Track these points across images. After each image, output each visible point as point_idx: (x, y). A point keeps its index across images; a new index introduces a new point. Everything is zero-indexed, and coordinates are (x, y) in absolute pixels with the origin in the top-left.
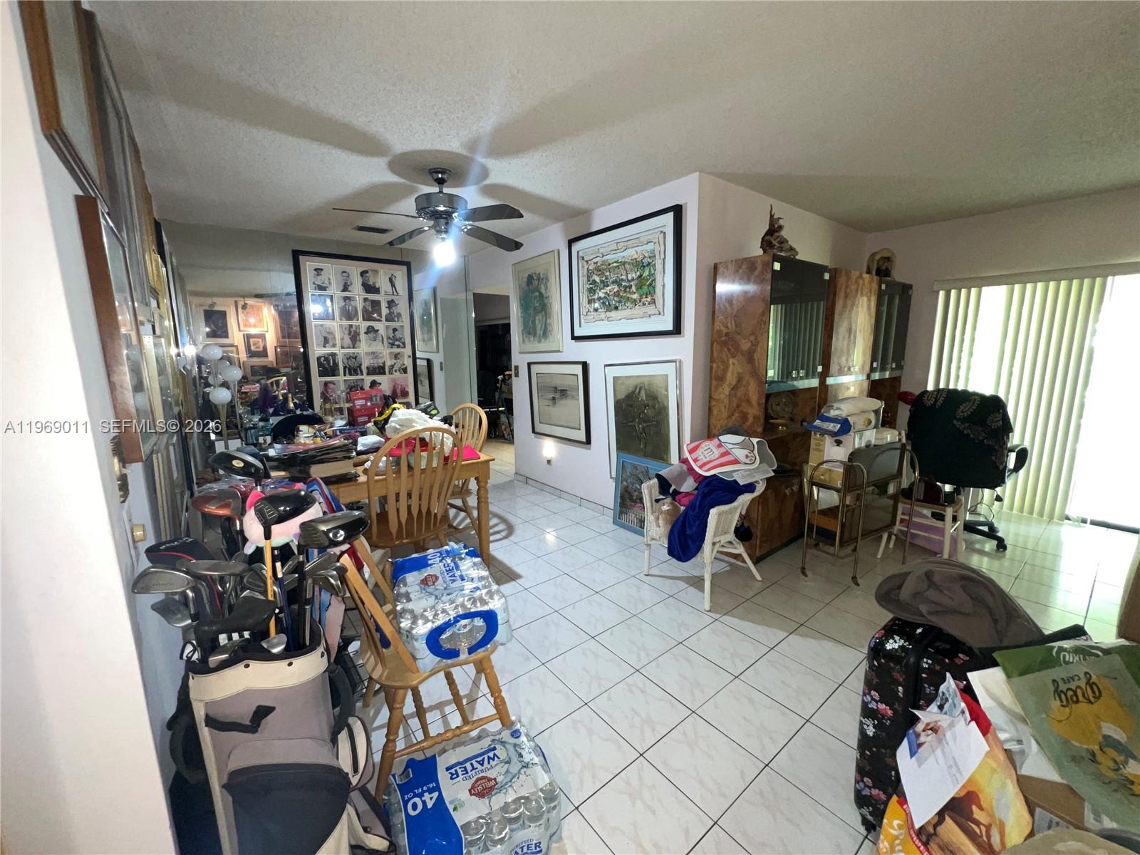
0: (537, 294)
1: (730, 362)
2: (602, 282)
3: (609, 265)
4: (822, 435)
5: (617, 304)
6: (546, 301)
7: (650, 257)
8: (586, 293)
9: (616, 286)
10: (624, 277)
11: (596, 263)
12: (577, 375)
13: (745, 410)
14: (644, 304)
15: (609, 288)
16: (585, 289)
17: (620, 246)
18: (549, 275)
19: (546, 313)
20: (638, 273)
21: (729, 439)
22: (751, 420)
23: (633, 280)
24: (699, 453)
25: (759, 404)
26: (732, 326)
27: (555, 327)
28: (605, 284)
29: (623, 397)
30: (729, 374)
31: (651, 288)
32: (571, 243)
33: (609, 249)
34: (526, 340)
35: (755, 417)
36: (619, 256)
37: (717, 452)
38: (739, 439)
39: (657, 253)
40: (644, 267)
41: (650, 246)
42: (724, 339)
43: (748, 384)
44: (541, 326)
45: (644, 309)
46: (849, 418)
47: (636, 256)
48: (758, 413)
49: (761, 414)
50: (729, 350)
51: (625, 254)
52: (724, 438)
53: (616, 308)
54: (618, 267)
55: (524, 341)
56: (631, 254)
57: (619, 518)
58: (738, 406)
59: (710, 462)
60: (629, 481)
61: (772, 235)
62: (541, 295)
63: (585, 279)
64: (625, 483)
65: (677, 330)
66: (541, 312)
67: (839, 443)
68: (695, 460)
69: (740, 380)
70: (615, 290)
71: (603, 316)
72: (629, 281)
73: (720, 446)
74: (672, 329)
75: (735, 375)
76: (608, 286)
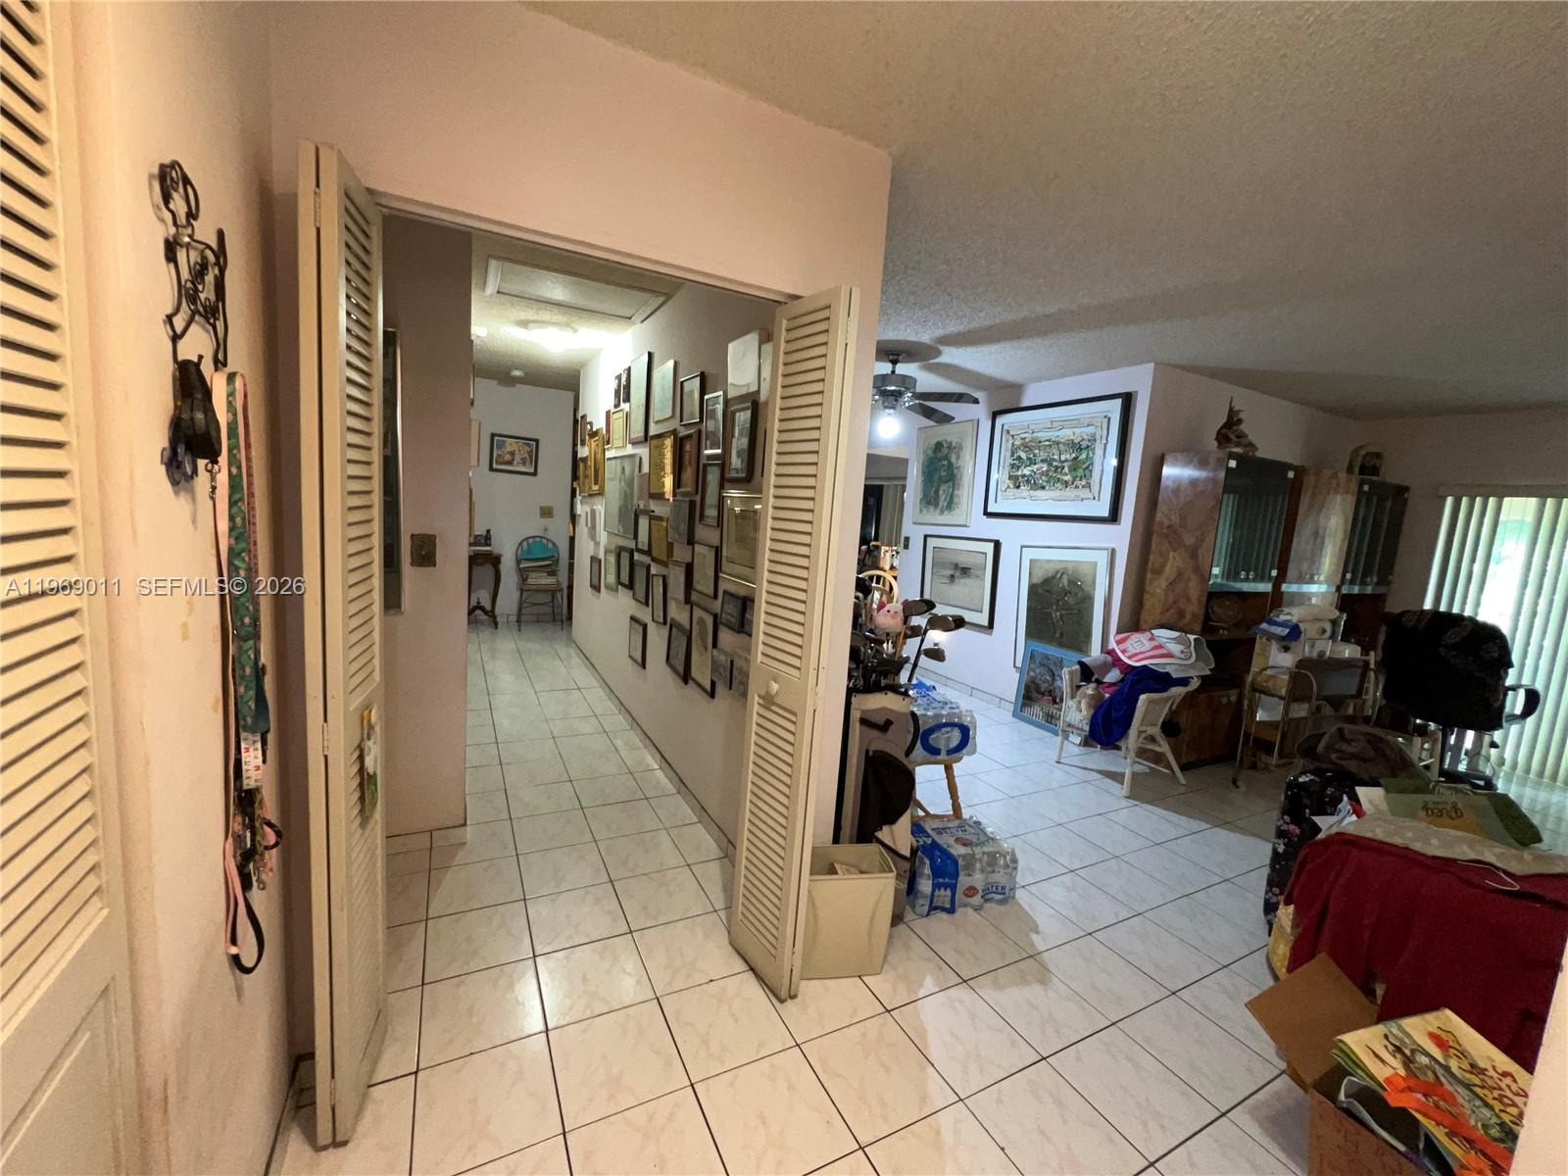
0: (946, 462)
1: (1171, 556)
2: (1029, 459)
3: (1040, 442)
4: (1268, 639)
5: (1045, 484)
6: (955, 471)
7: (1089, 441)
8: (1007, 469)
9: (1045, 465)
10: (1056, 457)
11: (1023, 439)
12: (986, 554)
13: (1182, 606)
14: (1077, 487)
15: (1036, 466)
16: (1007, 464)
17: (1055, 425)
18: (964, 444)
19: (954, 485)
20: (1074, 455)
21: (1163, 634)
22: (1188, 617)
23: (1066, 461)
24: (1128, 644)
25: (1199, 602)
26: (1175, 519)
27: (964, 500)
28: (1032, 462)
29: (1040, 581)
30: (1168, 568)
31: (1087, 472)
32: (995, 415)
33: (1042, 426)
34: (925, 511)
35: (1193, 615)
36: (1053, 435)
37: (1148, 645)
38: (1176, 634)
39: (1098, 437)
40: (1081, 449)
41: (1091, 430)
42: (1165, 531)
43: (1189, 580)
44: (945, 498)
45: (1076, 492)
46: (1301, 625)
47: (1072, 437)
48: (1196, 610)
49: (1201, 613)
50: (1170, 543)
51: (1061, 433)
52: (1156, 632)
53: (1043, 488)
54: (1050, 446)
55: (921, 511)
56: (1067, 434)
57: (1021, 711)
58: (1175, 602)
59: (1141, 653)
60: (1038, 671)
61: (1229, 428)
62: (950, 464)
63: (1009, 454)
64: (1032, 673)
65: (1114, 517)
66: (947, 482)
67: (1286, 649)
68: (1123, 652)
69: (1180, 575)
70: (1044, 469)
71: (1025, 494)
72: (1061, 461)
73: (1152, 639)
74: (1107, 515)
75: (1175, 569)
76: (1035, 464)
